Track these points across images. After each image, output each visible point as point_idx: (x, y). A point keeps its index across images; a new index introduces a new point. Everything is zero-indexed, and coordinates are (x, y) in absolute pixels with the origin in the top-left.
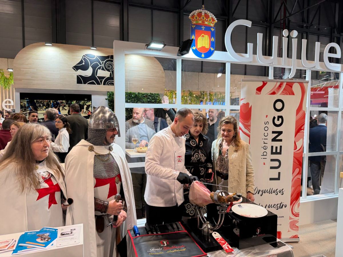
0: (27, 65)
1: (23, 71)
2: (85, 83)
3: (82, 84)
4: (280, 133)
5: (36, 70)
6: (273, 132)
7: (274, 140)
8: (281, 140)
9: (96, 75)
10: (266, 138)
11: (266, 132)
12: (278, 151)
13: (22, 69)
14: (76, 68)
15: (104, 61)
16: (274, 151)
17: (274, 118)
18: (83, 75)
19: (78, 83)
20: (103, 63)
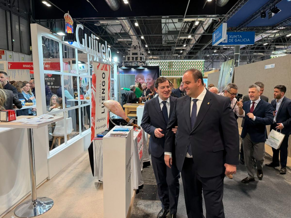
4: (104, 89)
6: (103, 89)
7: (103, 93)
8: (104, 93)
10: (100, 92)
11: (100, 89)
12: (104, 99)
16: (103, 99)
17: (103, 82)
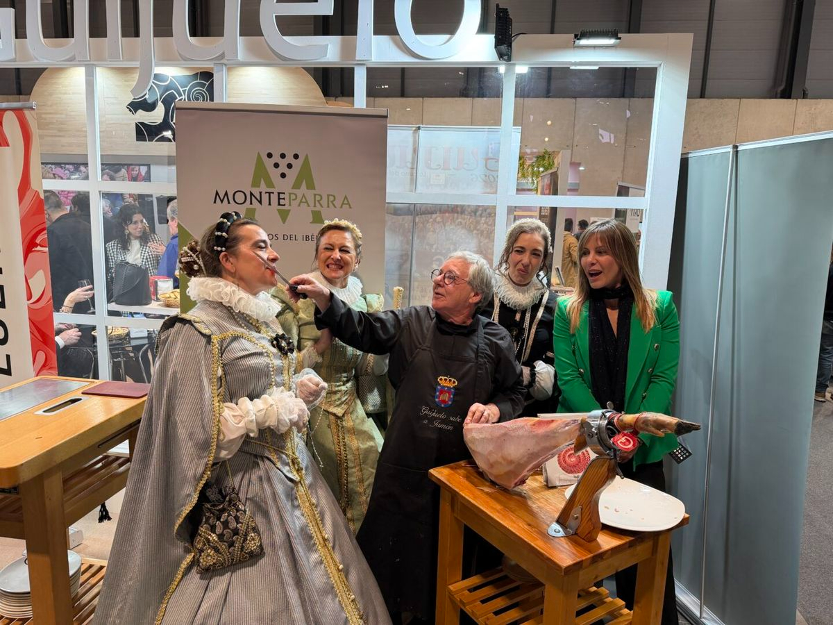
0: (51, 106)
1: (45, 119)
2: (151, 140)
3: (146, 141)
5: (63, 116)
9: (172, 121)
13: (43, 116)
14: (135, 106)
15: (187, 87)
18: (146, 122)
19: (138, 139)
20: (184, 91)
